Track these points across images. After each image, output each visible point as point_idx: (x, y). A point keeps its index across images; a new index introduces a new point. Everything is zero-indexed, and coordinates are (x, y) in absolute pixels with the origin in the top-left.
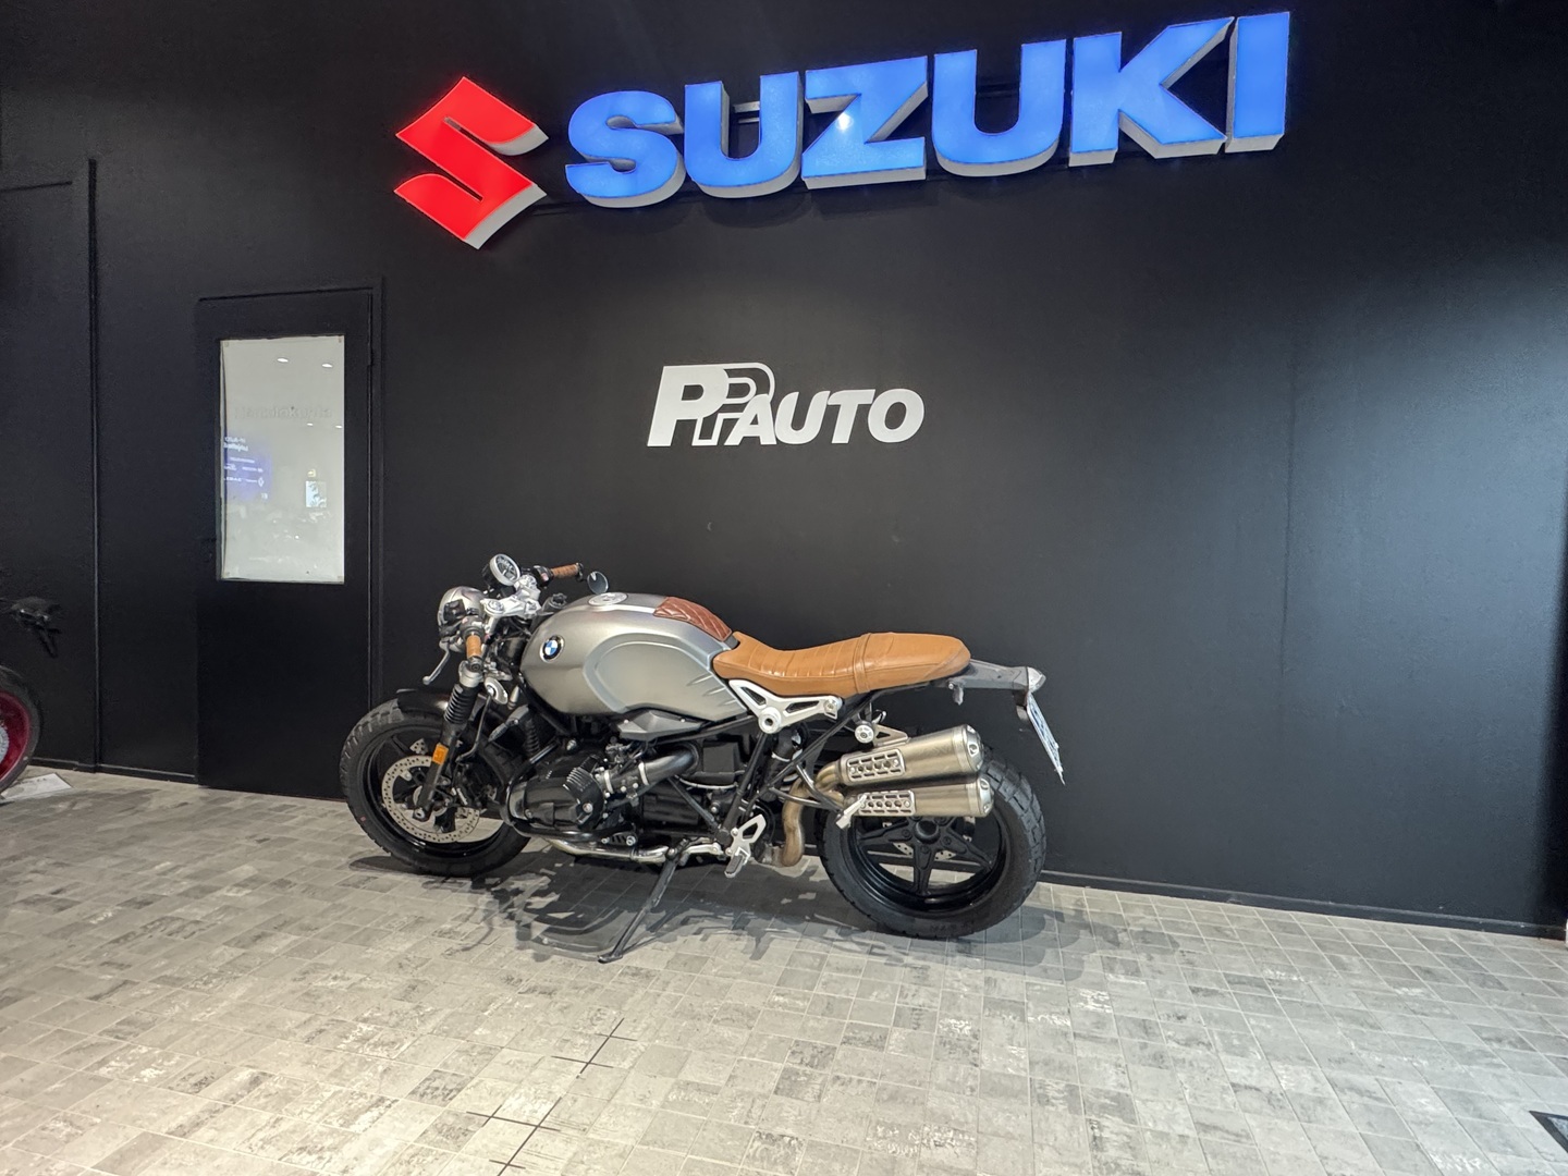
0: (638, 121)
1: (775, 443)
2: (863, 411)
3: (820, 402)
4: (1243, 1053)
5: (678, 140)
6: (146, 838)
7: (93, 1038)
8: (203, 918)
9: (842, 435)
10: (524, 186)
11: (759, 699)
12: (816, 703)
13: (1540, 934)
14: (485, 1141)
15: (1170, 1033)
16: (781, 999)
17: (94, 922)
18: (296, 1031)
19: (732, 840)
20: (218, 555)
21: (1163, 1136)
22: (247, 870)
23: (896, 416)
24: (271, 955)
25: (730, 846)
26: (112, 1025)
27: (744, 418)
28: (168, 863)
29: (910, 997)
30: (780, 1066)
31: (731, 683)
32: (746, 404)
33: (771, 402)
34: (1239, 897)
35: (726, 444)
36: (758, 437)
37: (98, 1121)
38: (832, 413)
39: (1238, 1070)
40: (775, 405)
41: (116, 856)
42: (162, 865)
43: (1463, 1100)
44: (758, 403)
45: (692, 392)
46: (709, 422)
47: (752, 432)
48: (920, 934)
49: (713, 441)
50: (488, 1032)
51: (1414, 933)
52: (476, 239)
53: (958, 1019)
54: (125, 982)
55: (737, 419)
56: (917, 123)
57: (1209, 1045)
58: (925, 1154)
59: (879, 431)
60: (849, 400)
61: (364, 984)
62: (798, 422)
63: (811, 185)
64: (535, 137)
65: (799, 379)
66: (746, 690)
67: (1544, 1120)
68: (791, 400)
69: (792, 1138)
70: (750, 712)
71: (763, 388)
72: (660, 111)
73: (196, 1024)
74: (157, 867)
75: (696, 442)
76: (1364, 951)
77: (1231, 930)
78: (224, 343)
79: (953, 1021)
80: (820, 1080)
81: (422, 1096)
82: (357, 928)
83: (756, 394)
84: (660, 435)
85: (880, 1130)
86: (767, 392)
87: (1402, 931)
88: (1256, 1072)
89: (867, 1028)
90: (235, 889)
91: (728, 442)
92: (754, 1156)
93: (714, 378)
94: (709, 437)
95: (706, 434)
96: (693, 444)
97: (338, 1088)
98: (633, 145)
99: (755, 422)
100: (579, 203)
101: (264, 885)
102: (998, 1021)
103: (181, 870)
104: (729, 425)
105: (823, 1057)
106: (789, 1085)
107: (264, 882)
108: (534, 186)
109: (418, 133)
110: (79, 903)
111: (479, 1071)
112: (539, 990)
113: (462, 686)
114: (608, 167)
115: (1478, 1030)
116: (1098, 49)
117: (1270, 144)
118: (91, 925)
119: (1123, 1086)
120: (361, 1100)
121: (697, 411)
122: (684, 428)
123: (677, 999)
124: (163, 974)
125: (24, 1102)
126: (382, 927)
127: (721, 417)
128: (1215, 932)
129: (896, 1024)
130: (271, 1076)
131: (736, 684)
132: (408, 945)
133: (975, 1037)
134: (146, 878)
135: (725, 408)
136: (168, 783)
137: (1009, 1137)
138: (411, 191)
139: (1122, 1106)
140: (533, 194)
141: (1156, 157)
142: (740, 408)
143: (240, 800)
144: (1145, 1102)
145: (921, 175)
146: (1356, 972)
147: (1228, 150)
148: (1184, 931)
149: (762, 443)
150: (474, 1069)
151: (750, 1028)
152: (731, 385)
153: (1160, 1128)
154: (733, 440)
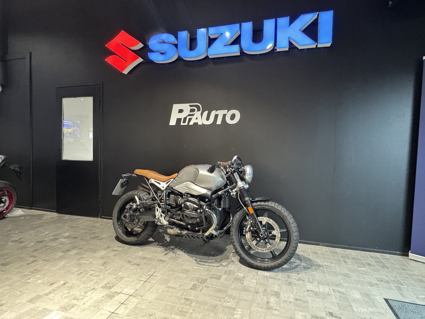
0: (166, 42)
1: (202, 124)
2: (224, 116)
3: (213, 113)
4: (312, 283)
5: (176, 46)
6: (42, 226)
7: (27, 273)
8: (55, 246)
9: (219, 122)
10: (137, 58)
13: (403, 255)
14: (118, 298)
15: (294, 278)
16: (196, 267)
17: (28, 246)
18: (75, 273)
20: (61, 153)
21: (286, 301)
22: (67, 234)
23: (233, 117)
24: (71, 255)
26: (31, 270)
27: (194, 118)
28: (47, 232)
29: (229, 268)
30: (193, 283)
32: (194, 114)
33: (201, 114)
34: (323, 244)
35: (189, 124)
36: (198, 123)
37: (27, 292)
38: (216, 116)
39: (310, 287)
40: (202, 114)
41: (35, 230)
42: (46, 233)
43: (367, 295)
44: (197, 114)
45: (181, 111)
46: (185, 119)
47: (196, 121)
49: (186, 124)
50: (122, 274)
51: (369, 254)
52: (126, 72)
53: (240, 273)
54: (35, 261)
55: (192, 118)
56: (237, 41)
57: (304, 281)
58: (224, 304)
59: (229, 121)
60: (221, 113)
61: (93, 262)
62: (208, 119)
63: (210, 57)
64: (140, 45)
65: (208, 107)
67: (386, 300)
68: (206, 113)
69: (192, 299)
71: (199, 110)
72: (171, 38)
73: (52, 270)
74: (45, 233)
75: (182, 124)
76: (353, 259)
77: (319, 253)
78: (63, 99)
79: (239, 274)
80: (202, 287)
81: (104, 288)
82: (93, 249)
83: (197, 111)
84: (173, 122)
85: (214, 298)
86: (200, 111)
87: (366, 254)
88: (314, 287)
89: (216, 275)
90: (64, 239)
92: (182, 303)
93: (186, 107)
95: (184, 122)
96: (181, 124)
97: (84, 286)
98: (165, 47)
99: (197, 119)
100: (152, 62)
101: (71, 238)
102: (251, 274)
103: (50, 234)
104: (190, 120)
105: (204, 281)
106: (194, 287)
107: (71, 237)
108: (140, 58)
109: (111, 45)
110: (25, 242)
111: (118, 283)
112: (136, 264)
114: (159, 53)
115: (377, 279)
116: (283, 21)
117: (329, 45)
118: (28, 247)
119: (278, 290)
120: (89, 289)
121: (182, 116)
122: (179, 120)
123: (170, 267)
124: (44, 259)
125: (10, 287)
126: (99, 249)
127: (188, 117)
128: (314, 253)
129: (224, 274)
130: (68, 283)
132: (105, 253)
133: (244, 277)
134: (42, 236)
135: (189, 115)
136: (49, 212)
137: (246, 300)
138: (109, 60)
139: (277, 294)
140: (140, 60)
141: (299, 49)
142: (193, 115)
143: (67, 217)
144: (283, 293)
145: (239, 54)
146: (349, 264)
147: (318, 47)
148: (306, 253)
149: (199, 124)
150: (117, 282)
151: (187, 274)
153: (286, 299)
154: (191, 123)
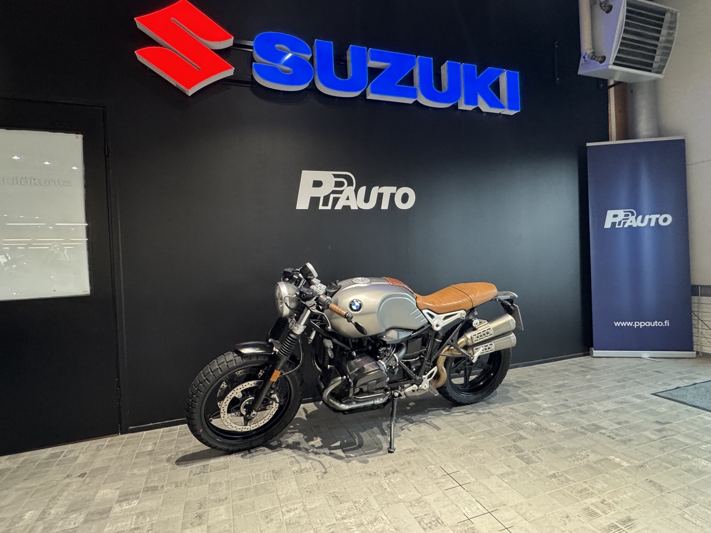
1: (357, 208)
2: (393, 196)
3: (375, 191)
8: (135, 525)
9: (385, 206)
11: (432, 317)
12: (456, 314)
15: (572, 405)
16: (473, 438)
19: (423, 381)
21: (617, 429)
23: (405, 198)
24: (227, 520)
25: (421, 384)
27: (342, 197)
30: (513, 456)
31: (423, 311)
32: (343, 191)
33: (355, 190)
35: (335, 208)
36: (350, 206)
38: (380, 196)
40: (356, 191)
44: (349, 191)
45: (317, 184)
46: (326, 199)
47: (347, 203)
48: (473, 402)
49: (329, 207)
50: (405, 495)
55: (340, 198)
59: (399, 204)
60: (387, 191)
61: (309, 507)
62: (367, 200)
63: (368, 97)
66: (428, 313)
68: (363, 190)
69: (557, 473)
70: (429, 323)
74: (26, 517)
75: (321, 207)
76: (564, 370)
79: (526, 423)
80: (530, 455)
81: (430, 528)
82: (249, 488)
83: (348, 186)
84: (303, 204)
86: (353, 186)
88: (602, 407)
90: (124, 503)
91: (336, 208)
93: (328, 178)
94: (327, 205)
95: (325, 203)
96: (319, 208)
99: (348, 199)
101: (140, 494)
104: (336, 200)
105: (518, 448)
106: (526, 460)
107: (136, 493)
111: (431, 509)
112: (390, 473)
113: (294, 334)
117: (513, 114)
119: (589, 422)
121: (321, 193)
122: (314, 201)
123: (443, 452)
126: (263, 482)
127: (332, 196)
131: (425, 311)
135: (334, 192)
141: (483, 111)
142: (341, 192)
144: (599, 423)
145: (411, 102)
146: (572, 376)
149: (352, 208)
152: (335, 181)
154: (339, 207)
